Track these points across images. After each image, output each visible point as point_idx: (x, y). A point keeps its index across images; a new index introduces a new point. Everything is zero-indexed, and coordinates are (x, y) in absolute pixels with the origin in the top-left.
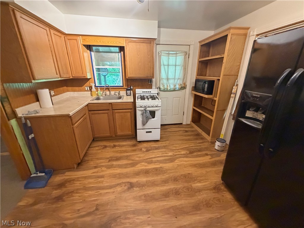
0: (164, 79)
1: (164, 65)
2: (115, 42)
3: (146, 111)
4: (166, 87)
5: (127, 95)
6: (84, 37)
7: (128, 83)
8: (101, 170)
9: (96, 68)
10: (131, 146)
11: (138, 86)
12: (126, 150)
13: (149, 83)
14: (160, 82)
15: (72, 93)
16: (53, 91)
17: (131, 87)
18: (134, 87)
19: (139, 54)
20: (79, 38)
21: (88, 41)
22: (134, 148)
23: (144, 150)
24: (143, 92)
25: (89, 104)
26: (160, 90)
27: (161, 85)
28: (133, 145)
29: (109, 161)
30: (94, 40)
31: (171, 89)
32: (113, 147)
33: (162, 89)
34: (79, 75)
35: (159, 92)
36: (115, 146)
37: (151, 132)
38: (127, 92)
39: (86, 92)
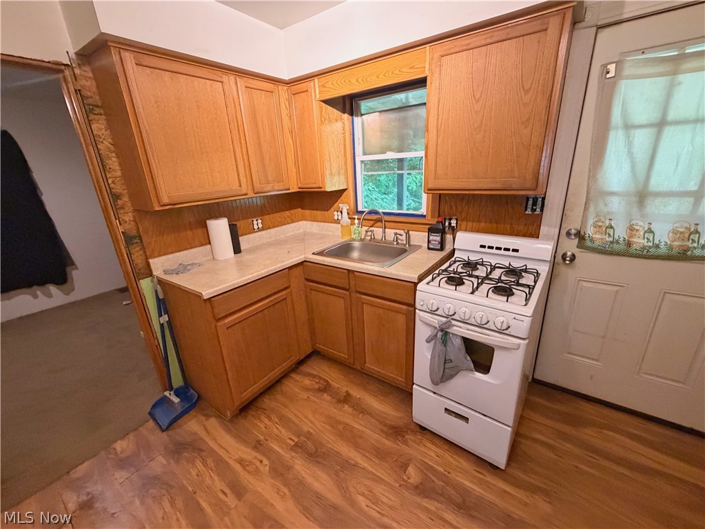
0: (612, 194)
1: (628, 127)
2: (397, 72)
3: (446, 333)
4: (621, 232)
5: (429, 248)
6: (322, 79)
7: (442, 208)
8: (258, 464)
9: (362, 162)
10: (385, 429)
11: (479, 221)
12: (361, 437)
13: (529, 212)
14: (586, 209)
15: (309, 223)
16: (260, 221)
17: (450, 219)
18: (462, 221)
19: (478, 96)
20: (312, 83)
21: (332, 86)
22: (388, 443)
23: (413, 474)
24: (482, 246)
25: (305, 261)
26: (581, 246)
27: (591, 221)
28: (392, 427)
29: (297, 447)
30: (342, 81)
31: (657, 246)
32: (339, 401)
33: (592, 240)
34: (311, 184)
35: (577, 252)
36: (346, 399)
37: (466, 419)
38: (431, 238)
39: (333, 225)
